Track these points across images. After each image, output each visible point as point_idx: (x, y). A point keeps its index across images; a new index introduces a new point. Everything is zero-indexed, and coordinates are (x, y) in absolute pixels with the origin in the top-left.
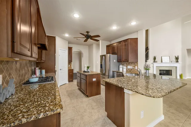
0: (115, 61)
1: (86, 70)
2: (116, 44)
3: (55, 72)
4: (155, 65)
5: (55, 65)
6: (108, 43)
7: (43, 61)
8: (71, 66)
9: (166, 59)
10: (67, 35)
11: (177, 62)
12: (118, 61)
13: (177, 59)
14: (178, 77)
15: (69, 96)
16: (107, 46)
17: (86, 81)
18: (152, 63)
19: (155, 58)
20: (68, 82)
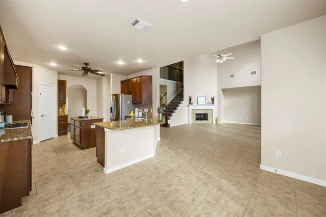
0: (128, 102)
1: (84, 115)
2: (135, 79)
3: (31, 119)
4: (191, 107)
5: (31, 109)
6: (124, 78)
7: (10, 103)
8: (63, 110)
9: (202, 101)
10: (53, 64)
11: (213, 103)
12: (133, 103)
13: (213, 100)
14: (214, 122)
15: (55, 151)
16: (122, 82)
17: (80, 129)
18: (188, 106)
19: (190, 100)
20: (57, 136)
